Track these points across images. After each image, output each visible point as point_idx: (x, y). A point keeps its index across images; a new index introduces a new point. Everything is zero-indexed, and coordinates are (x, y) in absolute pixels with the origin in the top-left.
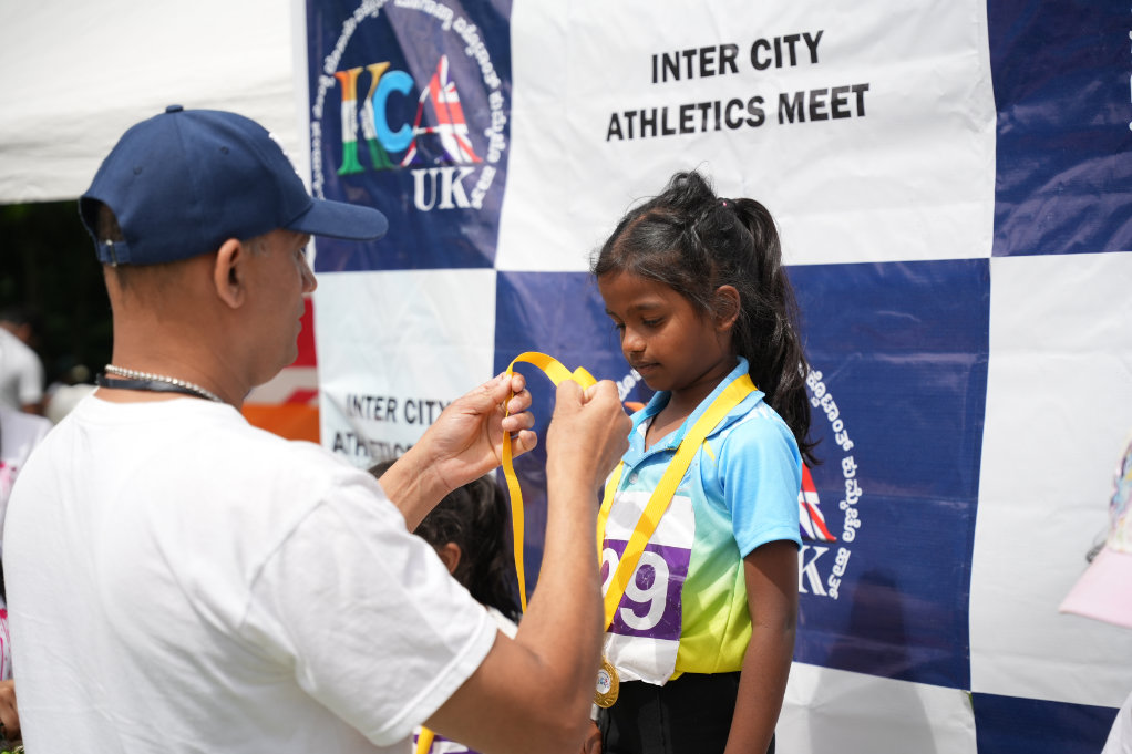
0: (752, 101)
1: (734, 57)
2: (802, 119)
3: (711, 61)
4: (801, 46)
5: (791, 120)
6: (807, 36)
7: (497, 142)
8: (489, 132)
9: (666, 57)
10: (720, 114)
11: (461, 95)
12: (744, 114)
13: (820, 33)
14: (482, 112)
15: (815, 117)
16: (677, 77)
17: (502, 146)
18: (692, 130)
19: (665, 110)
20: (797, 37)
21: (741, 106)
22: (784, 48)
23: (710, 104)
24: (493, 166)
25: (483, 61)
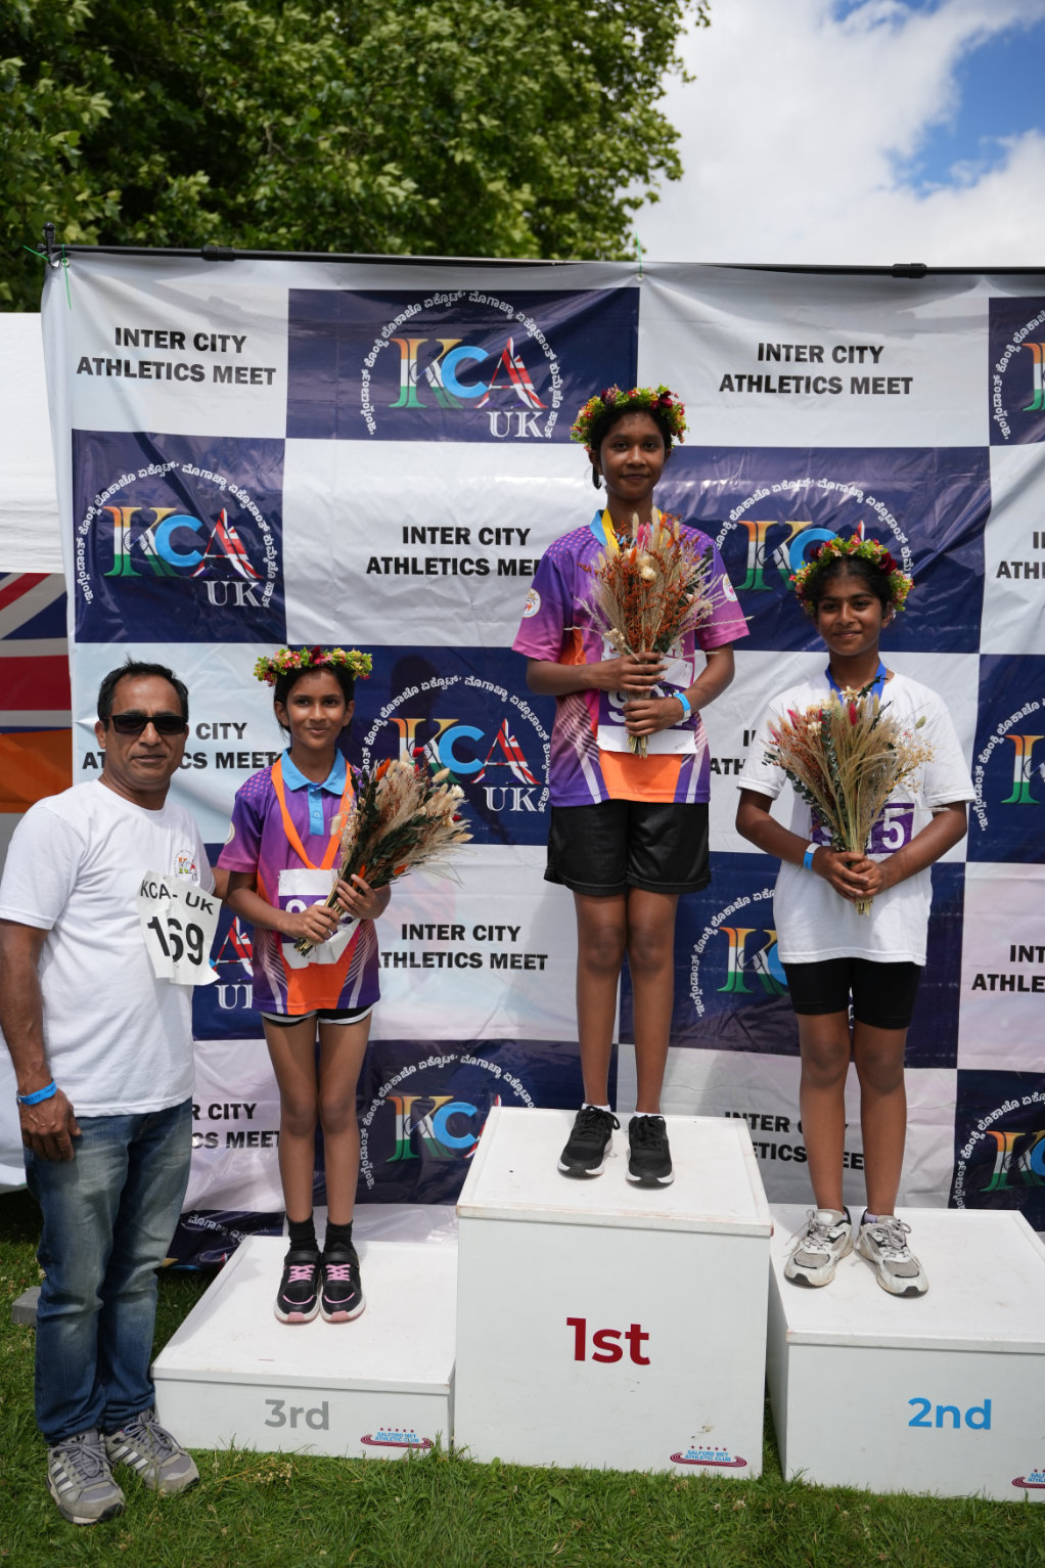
0: (479, 561)
1: (467, 534)
2: (514, 573)
3: (450, 536)
4: (515, 536)
5: (507, 573)
6: (519, 531)
7: (272, 567)
8: (265, 560)
9: (414, 530)
10: (460, 567)
11: (239, 534)
12: (474, 567)
13: (528, 530)
14: (258, 546)
15: (522, 573)
16: (423, 540)
17: (277, 569)
18: (436, 573)
19: (414, 560)
20: (512, 530)
21: (471, 562)
22: (503, 535)
23: (449, 560)
24: (272, 580)
25: (254, 514)
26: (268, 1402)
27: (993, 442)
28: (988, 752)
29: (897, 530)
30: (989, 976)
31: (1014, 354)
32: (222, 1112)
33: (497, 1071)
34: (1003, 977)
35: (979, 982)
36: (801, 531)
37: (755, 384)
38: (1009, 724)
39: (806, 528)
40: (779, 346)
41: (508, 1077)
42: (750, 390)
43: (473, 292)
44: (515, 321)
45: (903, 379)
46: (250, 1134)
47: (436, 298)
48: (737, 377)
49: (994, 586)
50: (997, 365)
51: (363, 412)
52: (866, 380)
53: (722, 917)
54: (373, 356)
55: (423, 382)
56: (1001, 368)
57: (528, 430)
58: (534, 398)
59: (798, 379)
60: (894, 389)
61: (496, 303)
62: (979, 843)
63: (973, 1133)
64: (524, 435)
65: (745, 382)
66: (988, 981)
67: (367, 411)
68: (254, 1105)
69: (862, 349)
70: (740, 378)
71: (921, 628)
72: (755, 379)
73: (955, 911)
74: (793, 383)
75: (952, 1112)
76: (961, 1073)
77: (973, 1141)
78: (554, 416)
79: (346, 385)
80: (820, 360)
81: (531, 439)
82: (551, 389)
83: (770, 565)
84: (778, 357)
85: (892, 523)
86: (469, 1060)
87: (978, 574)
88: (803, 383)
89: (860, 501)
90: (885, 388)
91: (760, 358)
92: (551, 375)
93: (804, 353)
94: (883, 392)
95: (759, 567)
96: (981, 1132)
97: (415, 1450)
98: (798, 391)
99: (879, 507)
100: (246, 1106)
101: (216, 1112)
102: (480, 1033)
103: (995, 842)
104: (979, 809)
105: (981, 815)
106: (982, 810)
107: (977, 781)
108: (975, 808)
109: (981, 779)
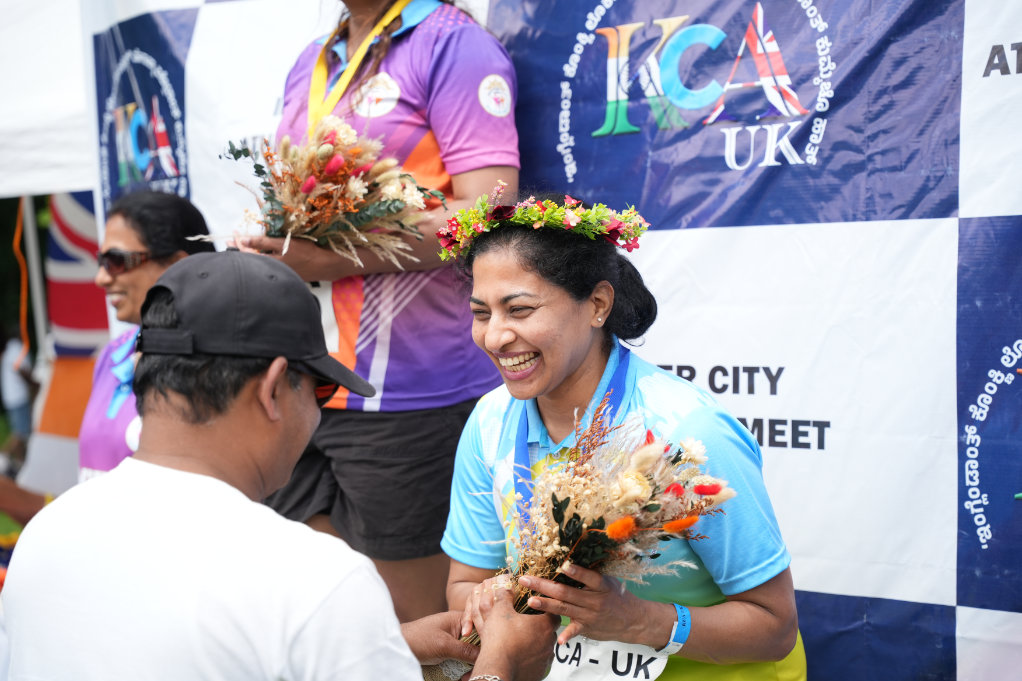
28: (985, 399)
29: (812, 12)
36: (672, 35)
39: (678, 29)
62: (977, 573)
83: (636, 92)
95: (624, 97)
103: (1006, 572)
104: (976, 507)
105: (980, 519)
106: (981, 510)
107: (969, 455)
108: (968, 505)
109: (976, 451)
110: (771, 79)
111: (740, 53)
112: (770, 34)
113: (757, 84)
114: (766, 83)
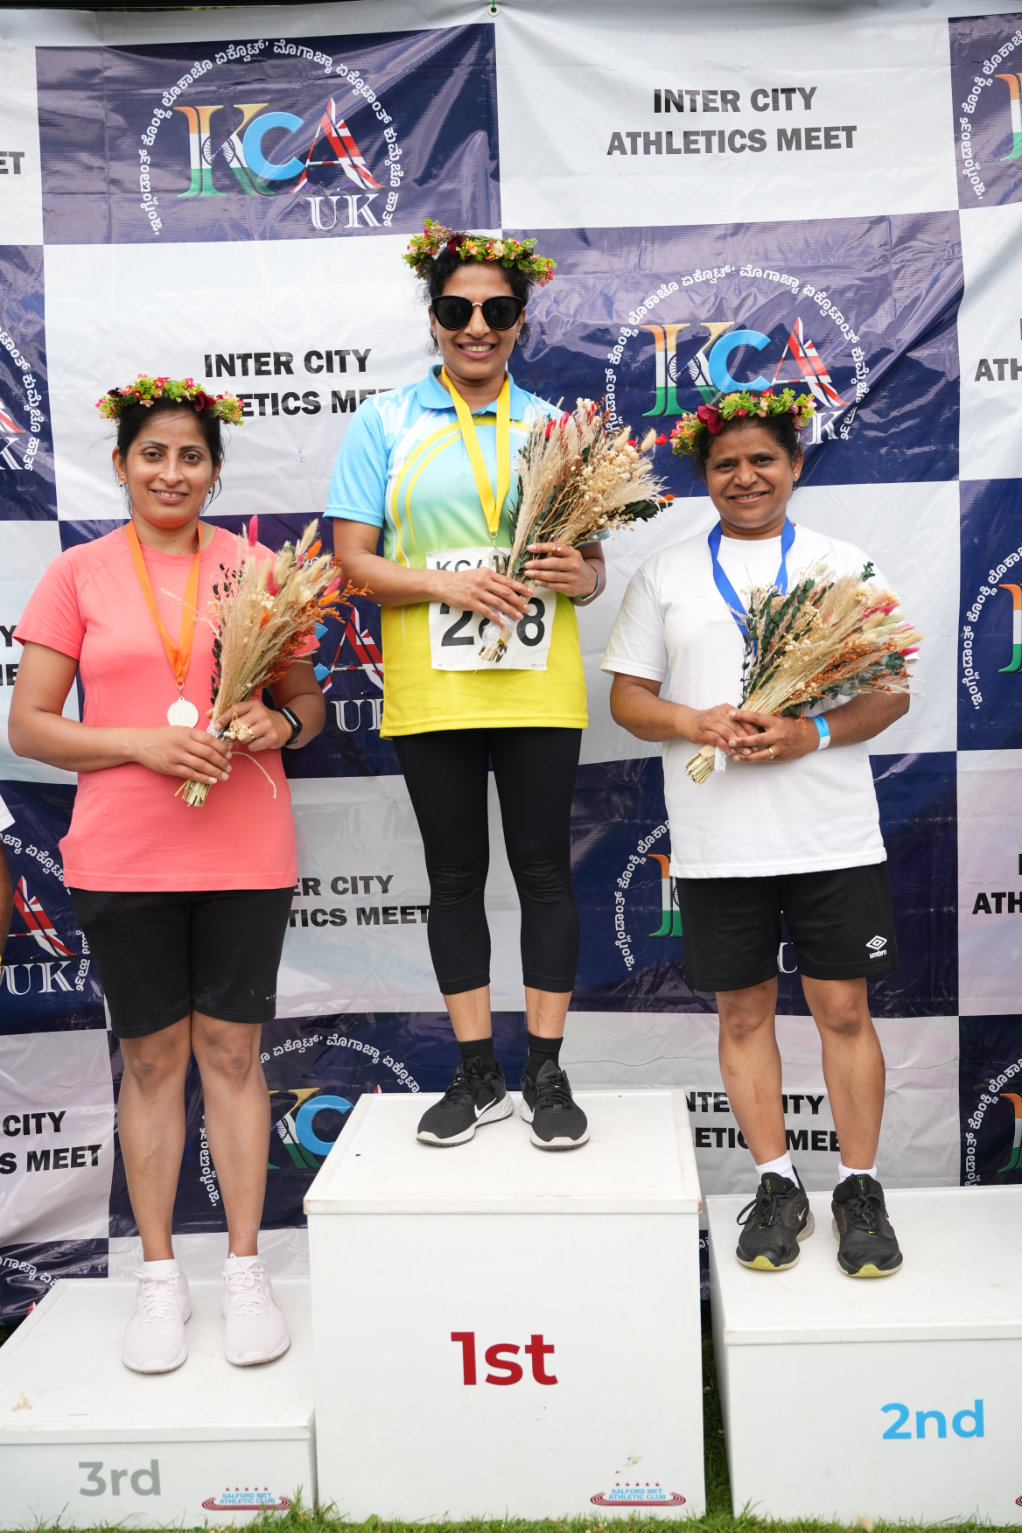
0: (307, 395)
1: (289, 361)
3: (267, 364)
4: (351, 361)
5: (344, 410)
6: (356, 352)
7: (37, 416)
8: (27, 408)
9: (220, 358)
10: (280, 404)
12: (300, 404)
13: (368, 351)
14: (16, 390)
16: (232, 372)
17: (42, 419)
20: (348, 353)
21: (296, 397)
22: (334, 360)
23: (266, 396)
24: (36, 435)
25: (9, 347)
26: (83, 1465)
27: (964, 204)
28: (977, 607)
29: (845, 328)
30: (993, 895)
31: (985, 89)
32: (20, 1125)
33: (374, 1053)
34: (1011, 895)
35: (982, 904)
36: (720, 336)
37: (653, 143)
38: (1002, 569)
39: (725, 332)
40: (680, 92)
41: (388, 1061)
42: (647, 151)
43: (278, 40)
44: (335, 76)
45: (844, 129)
46: (57, 1152)
47: (231, 50)
48: (629, 135)
49: (973, 393)
50: (964, 105)
51: (143, 205)
52: (796, 132)
53: (650, 840)
54: (152, 130)
55: (220, 164)
56: (969, 107)
57: (362, 219)
58: (367, 176)
59: (708, 135)
60: (833, 142)
61: (309, 54)
62: (972, 726)
63: (984, 1097)
64: (356, 225)
65: (640, 141)
66: (992, 902)
67: (149, 206)
68: (62, 1114)
69: (789, 91)
70: (634, 136)
71: (883, 451)
72: (653, 137)
73: (947, 815)
74: (702, 140)
75: (954, 1070)
76: (963, 1020)
77: (982, 1107)
78: (393, 198)
79: (118, 169)
80: (736, 109)
81: (365, 229)
82: (387, 162)
83: (685, 382)
84: (680, 108)
85: (837, 317)
86: (337, 1041)
87: (951, 378)
88: (715, 140)
89: (795, 291)
90: (822, 141)
91: (657, 109)
92: (385, 144)
93: (714, 101)
94: (818, 147)
95: (672, 384)
96: (992, 1095)
97: (269, 1513)
98: (709, 150)
99: (821, 299)
100: (52, 1115)
101: (13, 1126)
102: (349, 1005)
103: (993, 723)
104: (970, 681)
105: (973, 689)
106: (974, 683)
107: (965, 646)
108: (965, 680)
109: (970, 643)
110: (815, 378)
111: (784, 356)
112: (810, 342)
113: (802, 381)
114: (811, 381)
